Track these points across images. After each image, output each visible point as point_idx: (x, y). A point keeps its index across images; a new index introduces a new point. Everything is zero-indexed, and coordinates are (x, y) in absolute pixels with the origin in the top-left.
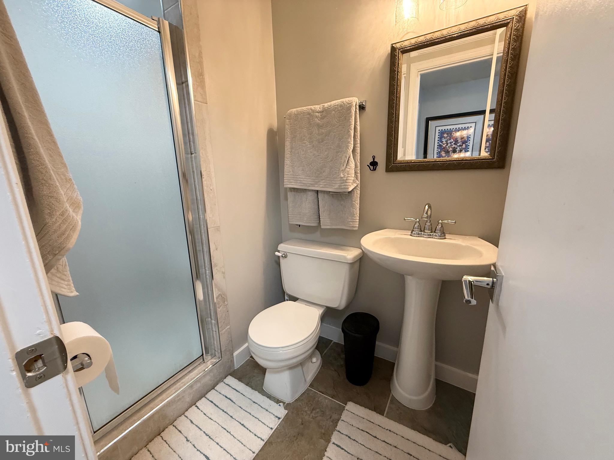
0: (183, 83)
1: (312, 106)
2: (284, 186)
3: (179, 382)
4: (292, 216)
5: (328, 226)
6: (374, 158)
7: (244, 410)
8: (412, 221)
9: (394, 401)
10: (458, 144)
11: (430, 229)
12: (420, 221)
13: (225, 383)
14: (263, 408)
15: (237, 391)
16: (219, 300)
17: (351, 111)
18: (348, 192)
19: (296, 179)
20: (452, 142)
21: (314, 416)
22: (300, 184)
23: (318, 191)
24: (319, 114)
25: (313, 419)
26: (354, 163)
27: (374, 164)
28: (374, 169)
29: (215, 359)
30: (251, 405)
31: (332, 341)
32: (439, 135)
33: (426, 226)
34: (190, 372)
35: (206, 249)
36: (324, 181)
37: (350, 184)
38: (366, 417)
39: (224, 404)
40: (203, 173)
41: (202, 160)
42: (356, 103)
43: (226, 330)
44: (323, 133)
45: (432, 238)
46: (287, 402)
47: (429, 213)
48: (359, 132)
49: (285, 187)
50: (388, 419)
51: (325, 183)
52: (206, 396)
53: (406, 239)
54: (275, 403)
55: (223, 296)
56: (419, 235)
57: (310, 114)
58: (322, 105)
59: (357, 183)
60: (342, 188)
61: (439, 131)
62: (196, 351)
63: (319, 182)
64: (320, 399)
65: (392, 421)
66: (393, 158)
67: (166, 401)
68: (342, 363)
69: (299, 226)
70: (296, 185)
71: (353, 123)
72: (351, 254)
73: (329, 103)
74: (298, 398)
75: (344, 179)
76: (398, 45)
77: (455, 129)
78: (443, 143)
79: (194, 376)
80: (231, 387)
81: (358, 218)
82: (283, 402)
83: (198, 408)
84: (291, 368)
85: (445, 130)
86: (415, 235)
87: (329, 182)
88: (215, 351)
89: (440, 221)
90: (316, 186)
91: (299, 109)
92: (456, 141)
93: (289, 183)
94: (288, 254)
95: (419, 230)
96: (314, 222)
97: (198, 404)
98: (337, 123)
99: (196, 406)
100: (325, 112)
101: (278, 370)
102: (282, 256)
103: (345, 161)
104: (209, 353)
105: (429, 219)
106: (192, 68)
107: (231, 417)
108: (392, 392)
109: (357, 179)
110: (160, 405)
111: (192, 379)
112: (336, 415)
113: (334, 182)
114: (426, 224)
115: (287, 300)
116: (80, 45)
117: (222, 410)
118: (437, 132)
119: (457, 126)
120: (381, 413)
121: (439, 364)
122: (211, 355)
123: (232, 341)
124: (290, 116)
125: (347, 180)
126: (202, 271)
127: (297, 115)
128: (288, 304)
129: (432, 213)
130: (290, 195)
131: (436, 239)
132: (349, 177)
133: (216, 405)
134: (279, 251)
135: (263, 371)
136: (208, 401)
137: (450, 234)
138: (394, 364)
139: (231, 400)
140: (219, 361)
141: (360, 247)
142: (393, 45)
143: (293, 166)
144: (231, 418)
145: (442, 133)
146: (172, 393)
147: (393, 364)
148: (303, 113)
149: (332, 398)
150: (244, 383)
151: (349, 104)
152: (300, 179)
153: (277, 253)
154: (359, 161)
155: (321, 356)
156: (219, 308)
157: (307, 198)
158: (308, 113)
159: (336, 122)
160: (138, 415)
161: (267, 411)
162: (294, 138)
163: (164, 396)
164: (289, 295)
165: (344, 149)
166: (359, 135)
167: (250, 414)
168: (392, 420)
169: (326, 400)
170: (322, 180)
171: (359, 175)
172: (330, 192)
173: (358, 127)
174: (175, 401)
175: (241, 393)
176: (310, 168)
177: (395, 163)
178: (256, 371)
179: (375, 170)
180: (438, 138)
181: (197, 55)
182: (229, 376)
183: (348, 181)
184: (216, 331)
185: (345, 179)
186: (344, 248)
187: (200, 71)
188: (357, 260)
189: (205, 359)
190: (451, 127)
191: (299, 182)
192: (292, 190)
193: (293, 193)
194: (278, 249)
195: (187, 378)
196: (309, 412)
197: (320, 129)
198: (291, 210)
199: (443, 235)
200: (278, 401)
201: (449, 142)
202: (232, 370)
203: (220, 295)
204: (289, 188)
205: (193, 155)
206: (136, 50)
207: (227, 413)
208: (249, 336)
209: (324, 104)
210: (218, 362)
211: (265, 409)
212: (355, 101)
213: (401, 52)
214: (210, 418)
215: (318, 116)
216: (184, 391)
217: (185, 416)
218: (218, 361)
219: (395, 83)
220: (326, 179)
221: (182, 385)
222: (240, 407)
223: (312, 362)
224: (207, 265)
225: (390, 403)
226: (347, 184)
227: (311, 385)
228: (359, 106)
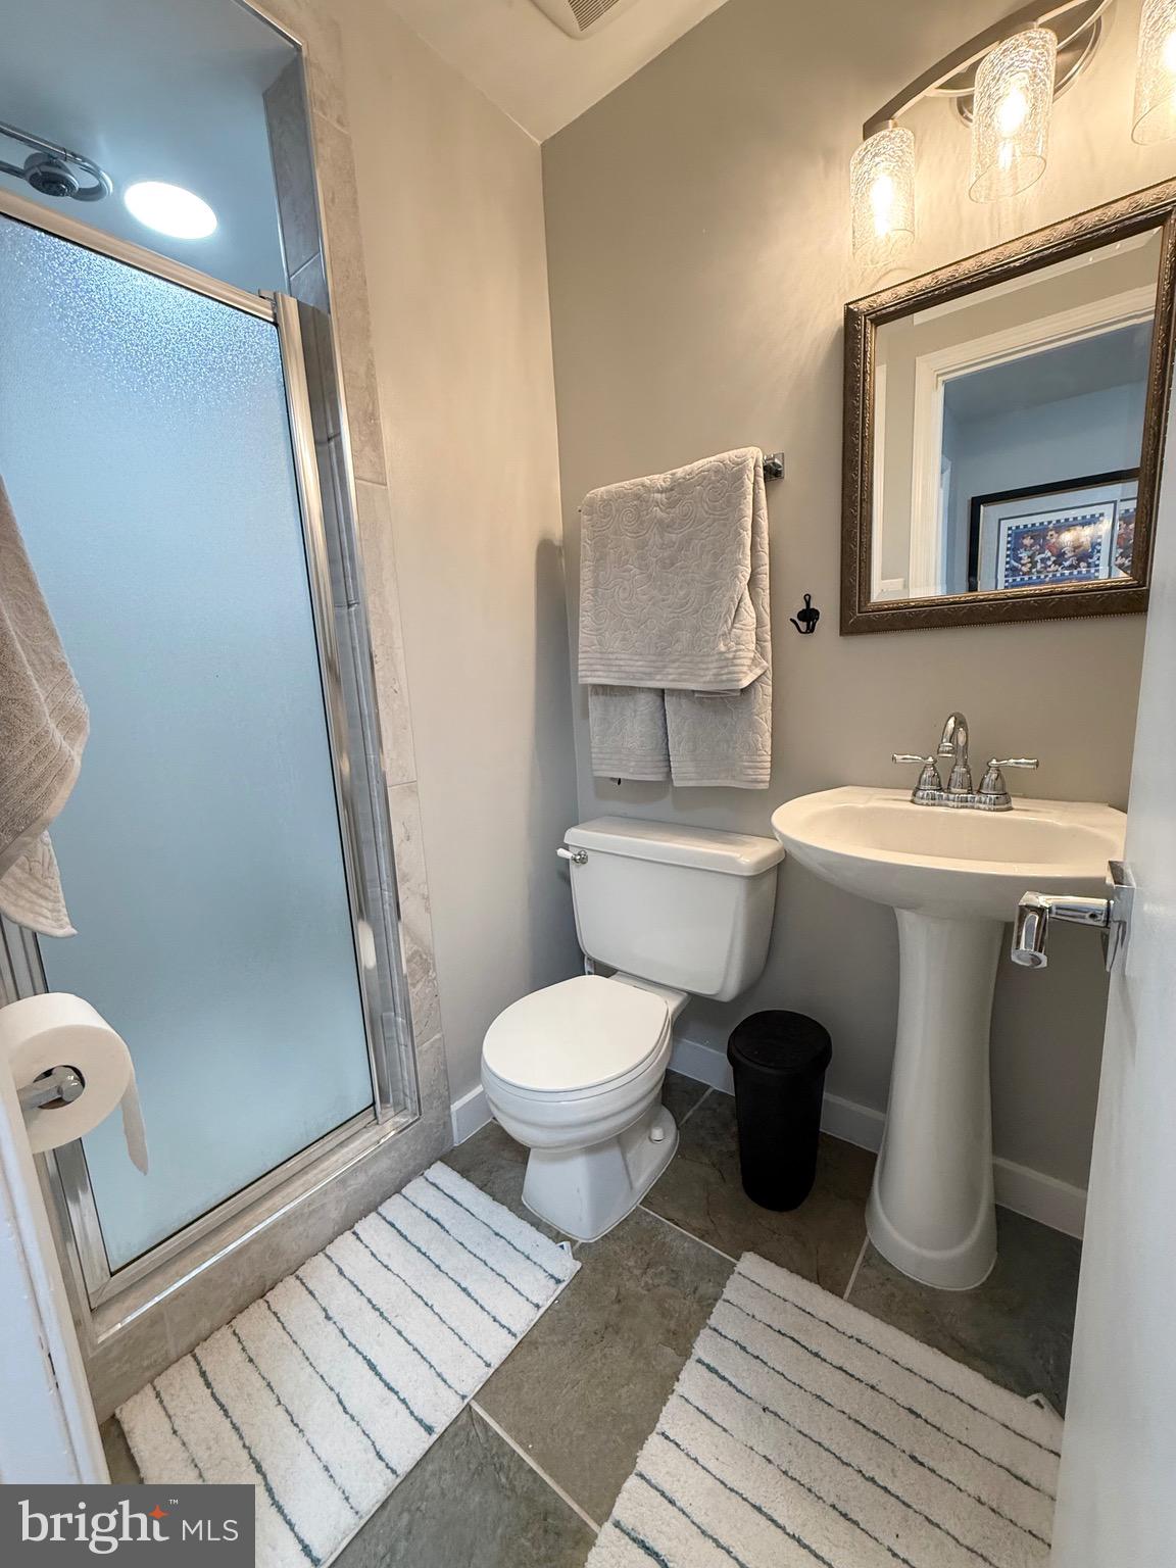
0: (329, 440)
1: (645, 478)
2: (577, 681)
3: (315, 1168)
4: (601, 756)
5: (691, 779)
6: (808, 599)
7: (470, 1252)
8: (915, 762)
9: (875, 1259)
10: (1067, 564)
11: (966, 784)
12: (935, 761)
13: (427, 1180)
14: (518, 1251)
15: (455, 1201)
16: (414, 965)
17: (743, 482)
18: (742, 690)
19: (608, 662)
20: (1049, 559)
21: (651, 1282)
22: (616, 675)
23: (663, 691)
24: (664, 495)
25: (649, 1290)
26: (754, 616)
27: (809, 616)
28: (810, 630)
29: (405, 1116)
30: (489, 1239)
31: (709, 1087)
32: (1009, 542)
33: (954, 776)
34: (341, 1145)
35: (381, 838)
36: (677, 664)
37: (745, 669)
38: (790, 1297)
39: (422, 1233)
40: (376, 651)
41: (372, 619)
42: (757, 461)
43: (432, 1046)
44: (675, 543)
45: (973, 808)
46: (581, 1241)
47: (961, 738)
48: (765, 535)
49: (580, 682)
50: (855, 1310)
51: (681, 670)
52: (380, 1209)
53: (901, 810)
54: (551, 1241)
55: (424, 957)
56: (934, 801)
57: (640, 498)
58: (670, 472)
59: (763, 667)
60: (722, 681)
61: (1010, 532)
62: (359, 1092)
63: (665, 667)
64: (668, 1240)
65: (867, 1314)
66: (859, 598)
67: (283, 1211)
68: (734, 1146)
69: (619, 783)
70: (607, 677)
71: (750, 512)
72: (750, 854)
73: (687, 467)
74: (612, 1231)
75: (727, 655)
76: (863, 305)
77: (1054, 522)
78: (1022, 562)
79: (350, 1156)
80: (442, 1191)
81: (769, 759)
82: (569, 1240)
83: (358, 1238)
84: (593, 1148)
85: (1025, 526)
86: (925, 802)
87: (689, 665)
88: (405, 1095)
89: (994, 762)
90: (658, 677)
91: (613, 487)
92: (1060, 557)
93: (590, 673)
94: (589, 853)
95: (935, 787)
96: (656, 770)
97: (358, 1228)
98: (707, 516)
99: (354, 1233)
100: (677, 490)
101: (560, 1153)
102: (575, 860)
103: (729, 611)
104: (388, 1102)
105: (963, 756)
106: (350, 402)
107: (438, 1266)
108: (869, 1233)
109: (763, 656)
110: (268, 1221)
111: (345, 1164)
112: (711, 1284)
113: (704, 666)
114: (953, 772)
115: (590, 973)
116: (101, 366)
117: (417, 1247)
118: (1004, 532)
119: (1062, 516)
120: (836, 1289)
121: (1002, 1162)
122: (396, 1104)
123: (446, 1071)
124: (592, 506)
125: (734, 658)
126: (372, 892)
127: (607, 503)
128: (588, 984)
129: (969, 742)
130: (595, 704)
131: (984, 810)
132: (740, 650)
133: (401, 1235)
134: (566, 847)
135: (521, 1153)
136: (384, 1222)
137: (1025, 797)
138: (876, 1156)
139: (439, 1223)
140: (414, 1122)
141: (769, 833)
142: (851, 306)
143: (600, 629)
144: (437, 1270)
145: (1017, 536)
146: (297, 1194)
147: (871, 1158)
148: (621, 496)
149: (702, 1237)
150: (473, 1183)
151: (738, 465)
152: (617, 662)
153: (561, 852)
154: (768, 610)
155: (677, 1124)
156: (414, 985)
157: (635, 711)
158: (636, 495)
159: (707, 512)
160: (215, 1241)
161: (528, 1258)
162: (602, 559)
163: (277, 1199)
164: (595, 962)
165: (728, 580)
166: (766, 541)
167: (486, 1265)
168: (865, 1310)
169: (683, 1241)
170: (674, 662)
171: (768, 645)
172: (693, 691)
173: (764, 523)
174: (302, 1215)
175: (466, 1206)
176: (642, 632)
177: (863, 610)
178: (506, 1154)
179: (812, 631)
180: (1008, 549)
181: (362, 370)
182: (439, 1162)
183: (738, 661)
184: (406, 1046)
185: (731, 656)
186: (733, 837)
187: (370, 408)
188: (768, 871)
189: (379, 1115)
190: (1045, 518)
191: (614, 669)
192: (600, 691)
193: (602, 698)
194: (565, 841)
195: (334, 1158)
196: (637, 1272)
197: (666, 534)
198: (596, 741)
199: (1003, 800)
200: (558, 1237)
201: (1038, 558)
202: (446, 1148)
203: (416, 952)
204: (591, 685)
205: (353, 609)
206: (222, 369)
207: (428, 1257)
208: (485, 1063)
209: (674, 471)
210: (412, 1124)
211: (523, 1253)
212: (753, 456)
213: (872, 321)
214: (386, 1267)
215: (661, 501)
216: (324, 1192)
217: (327, 1256)
218: (411, 1121)
219: (857, 402)
220: (683, 660)
221: (320, 1176)
222: (461, 1244)
223: (651, 1140)
224: (384, 877)
225: (863, 1266)
226: (736, 669)
227: (646, 1201)
228: (765, 468)
